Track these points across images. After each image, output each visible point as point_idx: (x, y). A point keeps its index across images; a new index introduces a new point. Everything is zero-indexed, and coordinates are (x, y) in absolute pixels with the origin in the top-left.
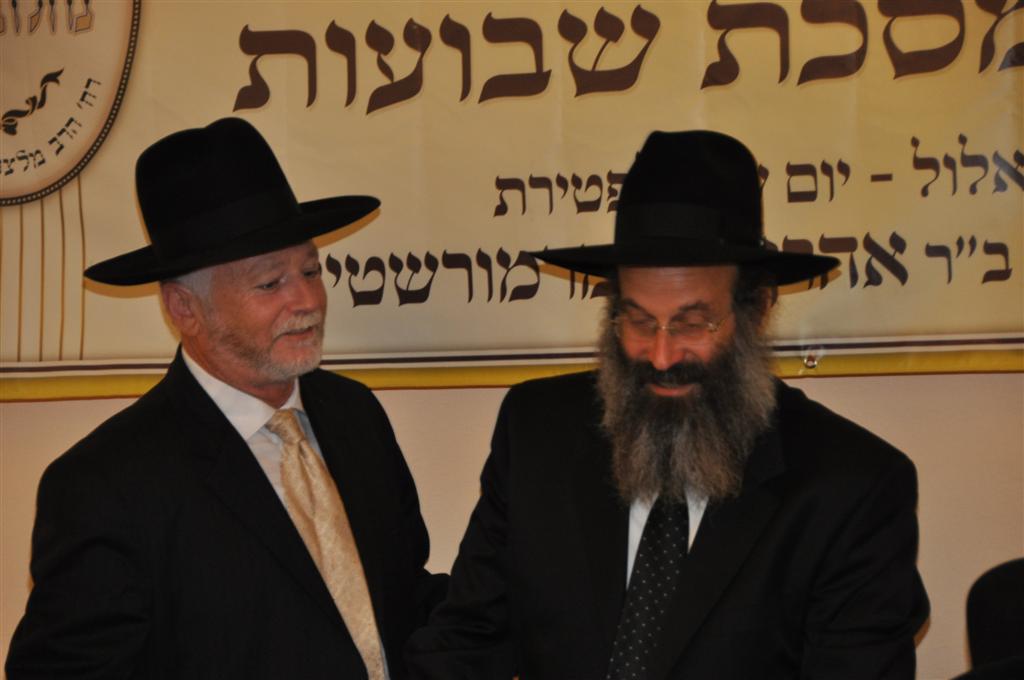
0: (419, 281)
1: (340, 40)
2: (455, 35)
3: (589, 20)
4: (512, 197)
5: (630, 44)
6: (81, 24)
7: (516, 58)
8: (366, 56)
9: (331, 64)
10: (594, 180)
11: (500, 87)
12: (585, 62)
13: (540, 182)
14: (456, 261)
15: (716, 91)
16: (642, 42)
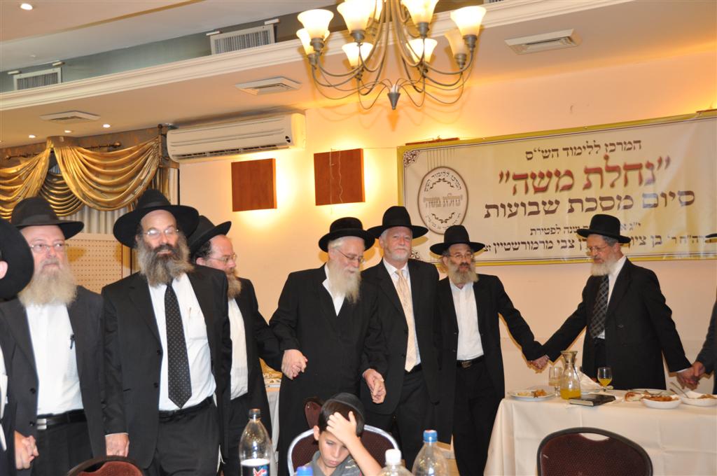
0: (516, 247)
1: (503, 206)
2: (523, 205)
3: (547, 201)
4: (533, 232)
5: (555, 206)
6: (458, 205)
7: (534, 208)
8: (507, 208)
9: (501, 210)
10: (548, 229)
11: (531, 213)
12: (547, 209)
13: (539, 229)
14: (523, 243)
15: (570, 214)
16: (556, 206)
